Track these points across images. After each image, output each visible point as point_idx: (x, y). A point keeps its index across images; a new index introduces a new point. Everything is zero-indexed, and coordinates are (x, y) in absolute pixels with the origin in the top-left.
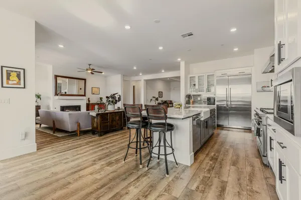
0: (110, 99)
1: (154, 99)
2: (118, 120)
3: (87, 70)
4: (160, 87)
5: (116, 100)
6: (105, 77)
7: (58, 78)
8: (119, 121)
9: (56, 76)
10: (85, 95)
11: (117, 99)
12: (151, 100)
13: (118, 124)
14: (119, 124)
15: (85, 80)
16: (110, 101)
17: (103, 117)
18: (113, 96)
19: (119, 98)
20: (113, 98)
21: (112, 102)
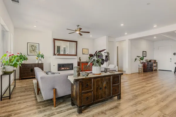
0: (95, 58)
1: (139, 58)
2: (105, 87)
3: (76, 31)
4: (144, 46)
5: (103, 60)
6: (93, 40)
7: (56, 41)
8: (107, 90)
9: (55, 40)
10: (76, 55)
11: (104, 58)
12: (136, 59)
13: (105, 93)
14: (107, 93)
15: (76, 42)
16: (94, 60)
17: (84, 84)
18: (98, 54)
19: (106, 56)
20: (99, 56)
21: (98, 62)
